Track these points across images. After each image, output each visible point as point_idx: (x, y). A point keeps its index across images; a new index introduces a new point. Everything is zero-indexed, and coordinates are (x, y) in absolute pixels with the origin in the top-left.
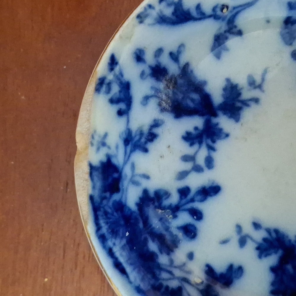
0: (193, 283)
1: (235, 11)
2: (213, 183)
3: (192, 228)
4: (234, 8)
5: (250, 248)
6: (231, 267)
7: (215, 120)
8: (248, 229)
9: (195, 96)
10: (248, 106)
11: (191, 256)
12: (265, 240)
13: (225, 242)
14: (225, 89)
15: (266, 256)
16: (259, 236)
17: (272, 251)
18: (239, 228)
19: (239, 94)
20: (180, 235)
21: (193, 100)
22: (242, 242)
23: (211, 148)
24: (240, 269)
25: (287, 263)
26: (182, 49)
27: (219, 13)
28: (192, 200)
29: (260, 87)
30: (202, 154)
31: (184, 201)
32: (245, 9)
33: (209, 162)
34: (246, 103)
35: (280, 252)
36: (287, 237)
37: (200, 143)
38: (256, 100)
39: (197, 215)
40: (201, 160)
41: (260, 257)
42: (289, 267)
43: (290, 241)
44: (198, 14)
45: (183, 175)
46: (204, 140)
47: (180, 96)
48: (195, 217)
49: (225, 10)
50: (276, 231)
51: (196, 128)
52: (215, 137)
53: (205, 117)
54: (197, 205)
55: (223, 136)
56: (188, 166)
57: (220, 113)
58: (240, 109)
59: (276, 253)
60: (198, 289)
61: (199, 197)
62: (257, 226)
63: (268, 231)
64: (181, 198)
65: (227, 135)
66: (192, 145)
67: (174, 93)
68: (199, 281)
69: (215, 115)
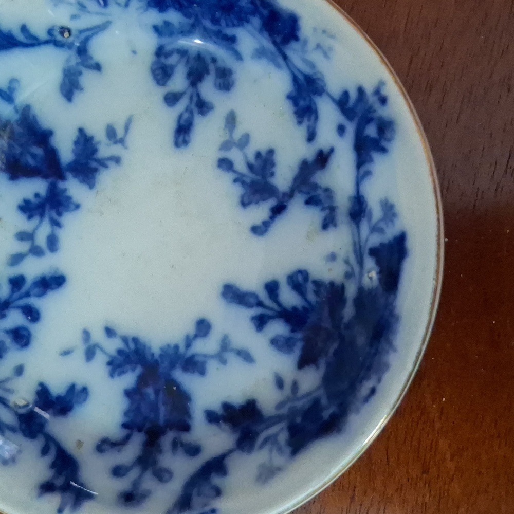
0: (11, 404)
1: (83, 36)
2: (56, 272)
3: (25, 333)
4: (81, 32)
5: (100, 363)
6: (72, 388)
7: (61, 185)
8: (98, 336)
9: (38, 151)
10: (106, 166)
11: (19, 371)
12: (120, 352)
13: (66, 353)
14: (76, 143)
15: (119, 375)
16: (112, 346)
17: (128, 367)
18: (86, 334)
19: (95, 151)
20: (8, 341)
21: (34, 156)
22: (90, 354)
23: (56, 224)
24: (85, 390)
25: (147, 385)
26: (15, 85)
27: (59, 37)
28: (27, 295)
29: (122, 141)
30: (44, 231)
31: (16, 295)
32: (96, 33)
33: (53, 243)
34: (103, 163)
35: (139, 370)
36: (150, 348)
37: (42, 215)
38: (117, 160)
39: (33, 314)
40: (41, 239)
41: (112, 375)
42: (150, 391)
43: (153, 355)
44: (26, 38)
45: (17, 259)
46: (47, 212)
47: (18, 150)
48: (29, 318)
49: (66, 34)
50: (135, 340)
51: (37, 195)
52: (61, 209)
53: (50, 180)
54: (34, 301)
55: (72, 207)
56: (24, 247)
57: (69, 176)
58: (95, 170)
59: (133, 370)
60: (16, 414)
61: (36, 291)
62: (110, 332)
63: (125, 340)
64: (13, 291)
65: (77, 206)
66: (30, 217)
67: (10, 146)
68: (21, 403)
69: (62, 177)
